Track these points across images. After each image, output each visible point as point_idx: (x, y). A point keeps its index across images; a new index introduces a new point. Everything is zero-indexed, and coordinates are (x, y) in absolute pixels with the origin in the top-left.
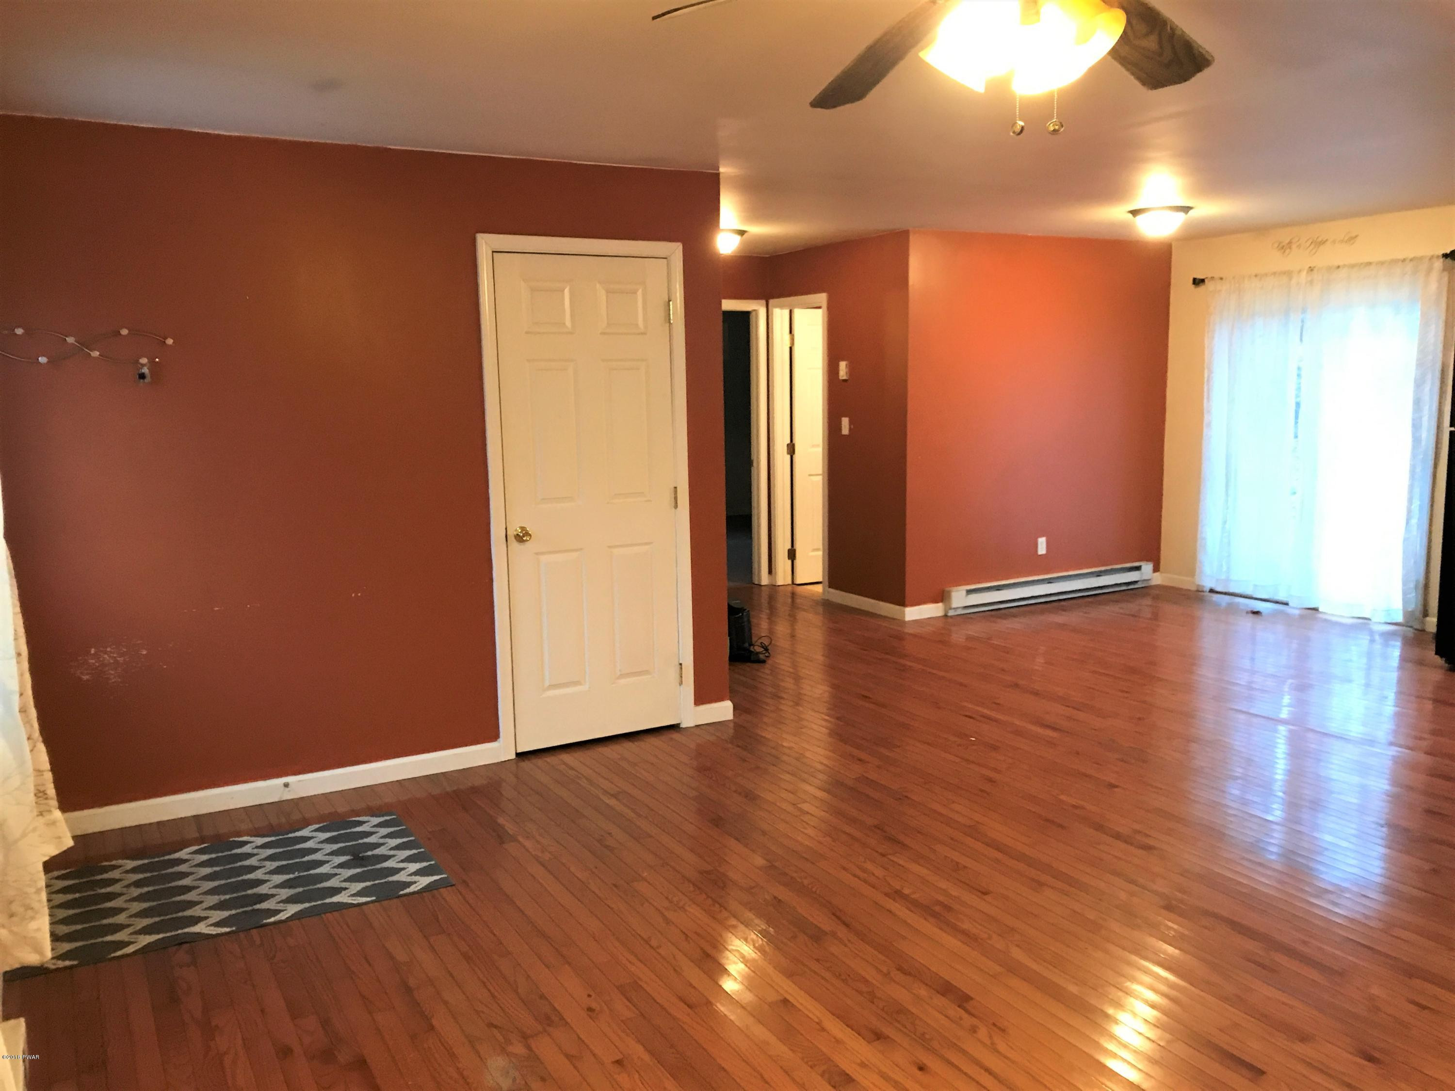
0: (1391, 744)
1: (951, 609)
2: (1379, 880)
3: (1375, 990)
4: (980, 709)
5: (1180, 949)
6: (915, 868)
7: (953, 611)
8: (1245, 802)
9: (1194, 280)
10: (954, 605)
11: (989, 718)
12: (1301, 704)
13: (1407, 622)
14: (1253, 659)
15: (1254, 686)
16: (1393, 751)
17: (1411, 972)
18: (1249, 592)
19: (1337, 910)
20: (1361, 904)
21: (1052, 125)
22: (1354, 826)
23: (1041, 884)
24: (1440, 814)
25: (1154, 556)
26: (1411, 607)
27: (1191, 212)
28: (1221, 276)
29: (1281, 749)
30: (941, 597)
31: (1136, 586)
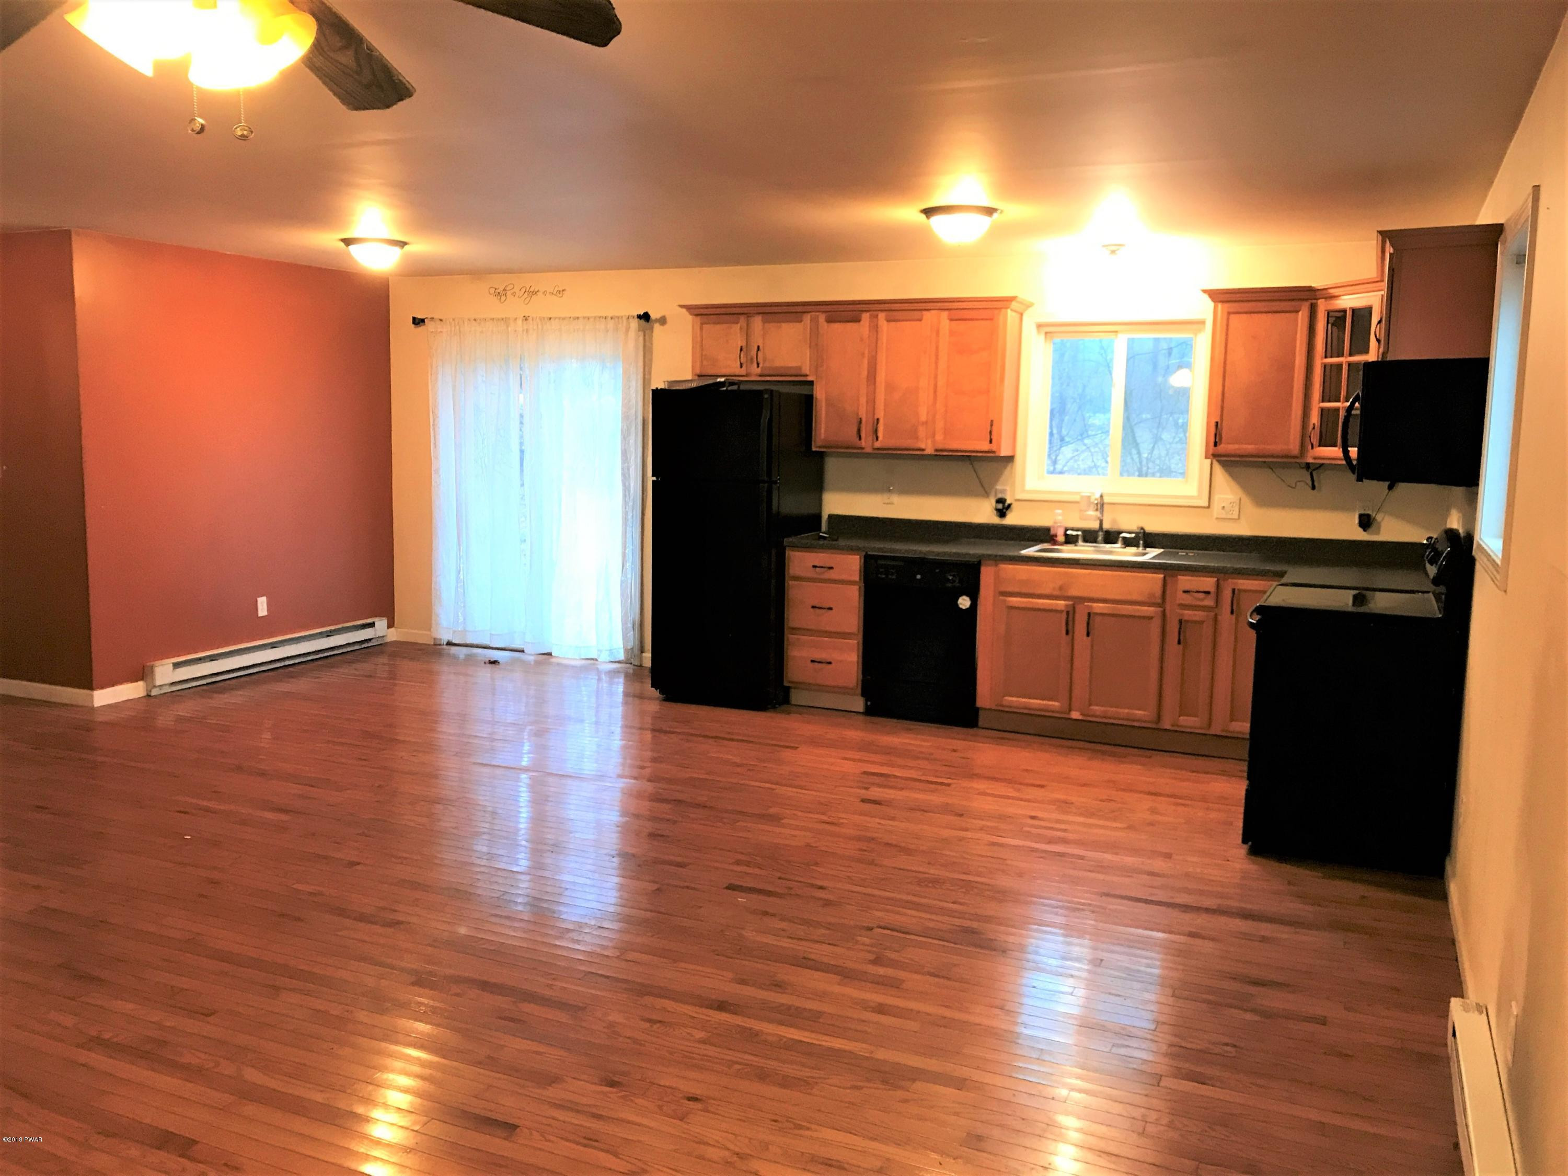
0: (620, 776)
1: (155, 687)
2: (612, 909)
3: (615, 1017)
4: (194, 801)
5: (431, 1024)
6: (119, 1005)
7: (158, 689)
8: (491, 856)
9: (414, 319)
10: (158, 683)
11: (208, 810)
12: (540, 750)
13: (628, 659)
14: (492, 710)
15: (496, 737)
16: (622, 783)
17: (643, 990)
18: (486, 642)
19: (577, 947)
20: (599, 936)
21: (238, 129)
22: (590, 861)
23: (277, 989)
24: (662, 836)
25: (387, 610)
26: (630, 645)
27: (406, 247)
28: (441, 318)
29: (524, 796)
30: (142, 673)
31: (370, 644)
